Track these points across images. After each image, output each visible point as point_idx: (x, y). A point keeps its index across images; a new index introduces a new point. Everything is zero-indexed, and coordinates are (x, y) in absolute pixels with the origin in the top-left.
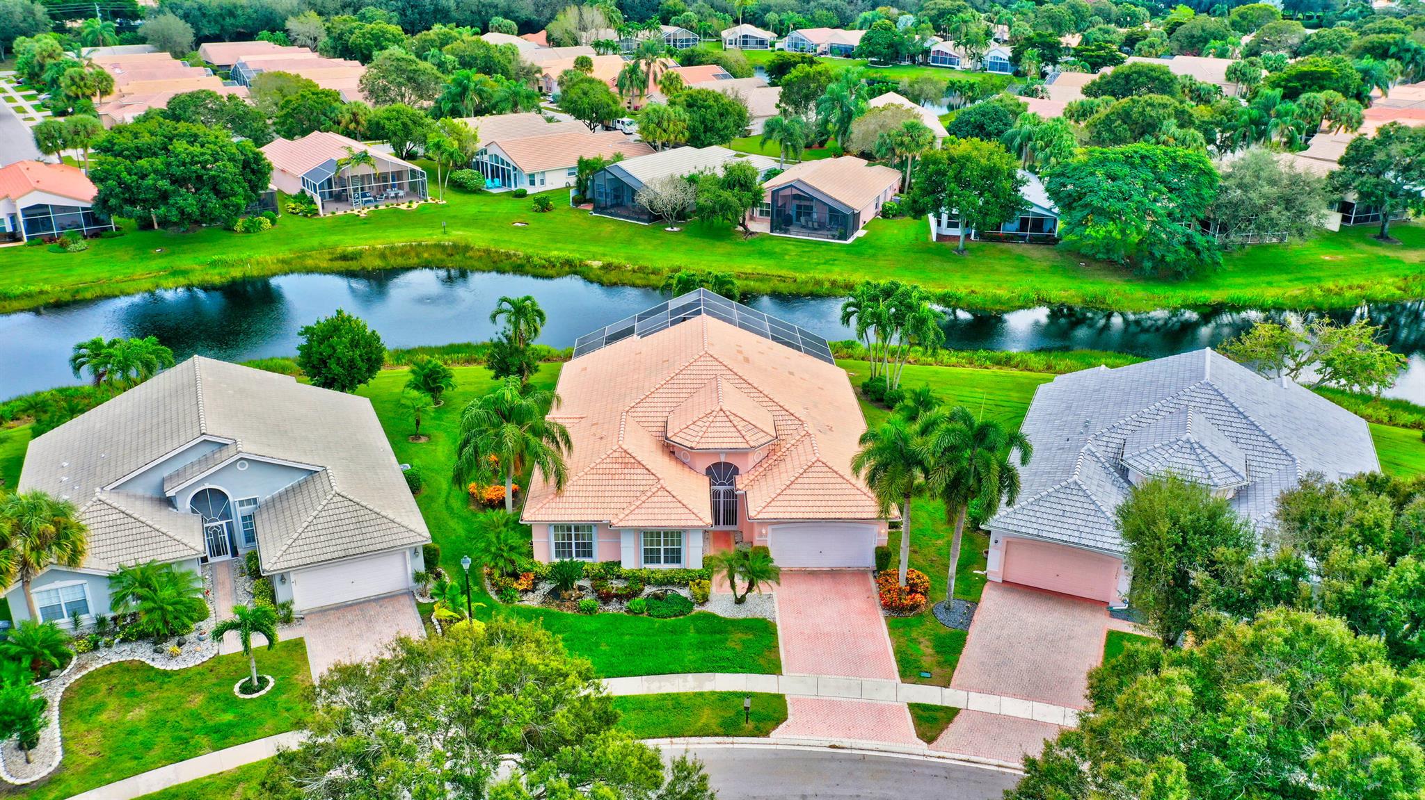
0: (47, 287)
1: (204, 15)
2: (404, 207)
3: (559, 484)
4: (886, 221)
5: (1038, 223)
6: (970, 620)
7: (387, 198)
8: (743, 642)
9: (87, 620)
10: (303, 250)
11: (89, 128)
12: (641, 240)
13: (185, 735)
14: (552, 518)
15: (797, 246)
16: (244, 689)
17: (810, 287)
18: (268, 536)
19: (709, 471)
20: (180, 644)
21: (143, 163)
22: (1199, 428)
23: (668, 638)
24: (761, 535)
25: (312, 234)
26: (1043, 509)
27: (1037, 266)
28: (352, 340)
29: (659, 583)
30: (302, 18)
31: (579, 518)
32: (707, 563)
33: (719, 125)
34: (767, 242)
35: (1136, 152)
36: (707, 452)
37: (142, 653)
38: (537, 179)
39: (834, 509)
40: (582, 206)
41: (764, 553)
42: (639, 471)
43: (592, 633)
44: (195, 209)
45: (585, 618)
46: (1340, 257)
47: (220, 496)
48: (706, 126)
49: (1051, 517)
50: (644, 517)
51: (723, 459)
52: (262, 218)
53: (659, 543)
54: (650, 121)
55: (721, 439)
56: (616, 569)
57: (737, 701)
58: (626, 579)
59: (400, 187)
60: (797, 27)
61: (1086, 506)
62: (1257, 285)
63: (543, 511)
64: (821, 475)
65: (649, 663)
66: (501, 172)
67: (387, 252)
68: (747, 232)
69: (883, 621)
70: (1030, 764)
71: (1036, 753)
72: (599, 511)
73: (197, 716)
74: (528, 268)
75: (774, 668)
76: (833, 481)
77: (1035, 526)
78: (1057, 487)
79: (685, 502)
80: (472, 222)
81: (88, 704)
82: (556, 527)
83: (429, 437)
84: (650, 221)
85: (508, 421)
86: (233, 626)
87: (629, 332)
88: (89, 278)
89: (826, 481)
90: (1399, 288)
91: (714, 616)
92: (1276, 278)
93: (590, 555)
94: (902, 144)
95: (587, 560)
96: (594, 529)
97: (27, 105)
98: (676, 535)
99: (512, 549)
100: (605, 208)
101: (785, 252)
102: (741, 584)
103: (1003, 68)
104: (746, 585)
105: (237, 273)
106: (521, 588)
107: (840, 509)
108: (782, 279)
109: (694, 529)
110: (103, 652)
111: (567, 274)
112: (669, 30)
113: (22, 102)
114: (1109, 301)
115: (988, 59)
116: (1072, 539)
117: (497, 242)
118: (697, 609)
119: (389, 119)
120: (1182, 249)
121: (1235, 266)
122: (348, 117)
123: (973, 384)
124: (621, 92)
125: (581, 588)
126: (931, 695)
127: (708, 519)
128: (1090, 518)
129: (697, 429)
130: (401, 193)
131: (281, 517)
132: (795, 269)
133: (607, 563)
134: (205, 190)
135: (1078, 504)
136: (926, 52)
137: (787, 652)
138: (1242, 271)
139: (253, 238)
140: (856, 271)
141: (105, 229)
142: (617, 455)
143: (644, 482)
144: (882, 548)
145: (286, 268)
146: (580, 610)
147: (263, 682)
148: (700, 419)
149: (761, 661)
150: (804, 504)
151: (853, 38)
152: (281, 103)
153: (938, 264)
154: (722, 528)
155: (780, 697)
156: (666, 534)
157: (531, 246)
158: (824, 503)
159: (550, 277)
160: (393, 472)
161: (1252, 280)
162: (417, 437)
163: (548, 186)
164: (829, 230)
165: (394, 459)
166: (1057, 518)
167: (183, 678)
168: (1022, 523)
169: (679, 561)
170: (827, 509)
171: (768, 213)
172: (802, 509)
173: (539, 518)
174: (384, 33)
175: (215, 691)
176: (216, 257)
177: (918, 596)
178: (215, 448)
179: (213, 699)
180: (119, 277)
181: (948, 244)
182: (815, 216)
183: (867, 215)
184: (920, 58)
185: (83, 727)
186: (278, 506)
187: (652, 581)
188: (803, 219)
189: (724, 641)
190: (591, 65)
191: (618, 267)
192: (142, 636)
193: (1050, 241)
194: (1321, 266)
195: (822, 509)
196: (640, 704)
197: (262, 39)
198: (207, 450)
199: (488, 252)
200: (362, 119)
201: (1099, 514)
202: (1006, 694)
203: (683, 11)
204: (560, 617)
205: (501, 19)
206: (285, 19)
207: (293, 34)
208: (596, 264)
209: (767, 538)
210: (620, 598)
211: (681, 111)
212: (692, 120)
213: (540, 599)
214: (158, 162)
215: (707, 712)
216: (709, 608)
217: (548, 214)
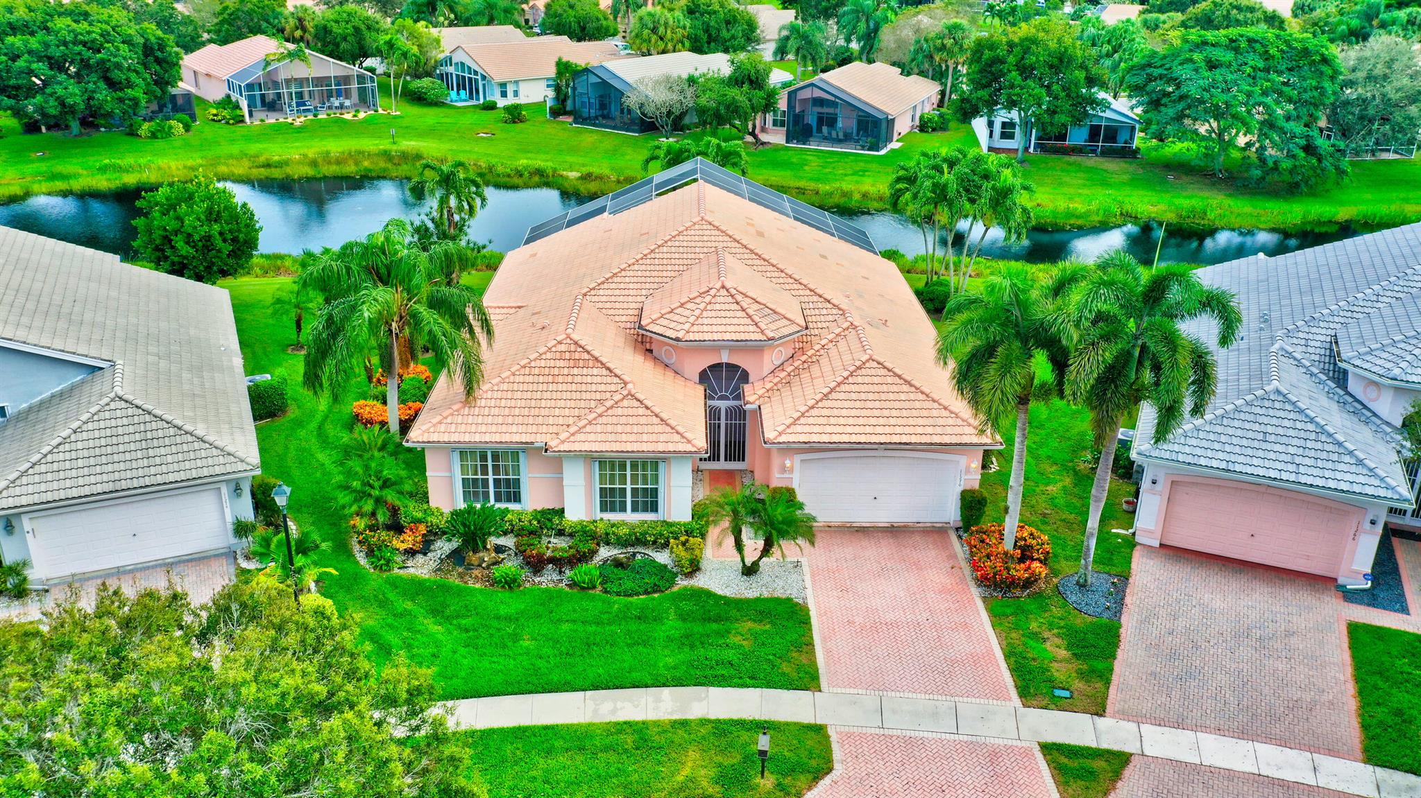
2: (348, 116)
3: (469, 389)
4: (924, 135)
5: (1112, 133)
6: (1120, 603)
7: (330, 108)
8: (756, 636)
12: (629, 151)
14: (455, 438)
15: (818, 157)
19: (703, 377)
23: (633, 626)
24: (783, 469)
25: (233, 141)
26: (1230, 431)
27: (1115, 179)
29: (624, 543)
31: (497, 438)
32: (699, 509)
33: (725, 34)
34: (782, 153)
35: (1242, 36)
36: (700, 347)
38: (510, 90)
39: (898, 430)
40: (561, 118)
41: (788, 496)
42: (595, 371)
43: (508, 619)
44: (78, 100)
45: (503, 594)
48: (710, 36)
49: (1245, 442)
50: (600, 437)
51: (725, 358)
52: (173, 123)
53: (623, 479)
54: (644, 26)
55: (722, 327)
56: (556, 520)
57: (745, 736)
58: (571, 535)
59: (347, 94)
61: (1299, 425)
62: (1389, 201)
63: (442, 428)
64: (876, 380)
65: (598, 670)
66: (469, 84)
67: (319, 160)
68: (758, 142)
69: (980, 604)
72: (530, 429)
75: (806, 678)
76: (895, 388)
77: (1221, 455)
78: (1249, 398)
79: (664, 416)
80: (430, 132)
82: (463, 453)
84: (642, 131)
87: (600, 211)
89: (885, 388)
91: (709, 594)
93: (516, 498)
94: (943, 48)
95: (512, 506)
96: (521, 455)
98: (650, 464)
99: (386, 484)
100: (588, 119)
101: (805, 163)
102: (753, 544)
104: (761, 543)
106: (403, 547)
107: (907, 430)
109: (678, 456)
111: (537, 185)
114: (1209, 216)
116: (1285, 476)
118: (682, 583)
119: (337, 22)
121: (1358, 181)
122: (293, 21)
125: (499, 549)
126: (1076, 729)
127: (700, 441)
128: (1309, 444)
129: (687, 313)
130: (347, 103)
132: (818, 180)
133: (543, 512)
135: (1286, 423)
137: (828, 652)
139: (159, 144)
142: (562, 348)
143: (602, 388)
144: (972, 491)
146: (494, 582)
148: (691, 300)
149: (786, 668)
150: (851, 421)
152: (218, 10)
154: (722, 465)
155: (819, 730)
156: (634, 466)
157: (496, 156)
158: (881, 421)
159: (515, 187)
162: (298, 346)
163: (522, 100)
164: (857, 141)
165: (238, 361)
166: (1256, 444)
168: (1199, 452)
169: (654, 508)
170: (887, 430)
171: (782, 124)
172: (849, 429)
173: (435, 438)
177: (1036, 564)
182: (840, 124)
183: (903, 125)
187: (613, 539)
188: (825, 129)
189: (724, 633)
191: (600, 178)
193: (1127, 153)
195: (879, 430)
196: (577, 740)
200: (310, 25)
201: (1323, 438)
202: (1205, 728)
204: (460, 592)
208: (573, 175)
209: (792, 476)
210: (558, 563)
211: (681, 17)
212: (693, 27)
213: (433, 565)
214: (34, 43)
215: (693, 755)
216: (700, 581)
217: (520, 125)
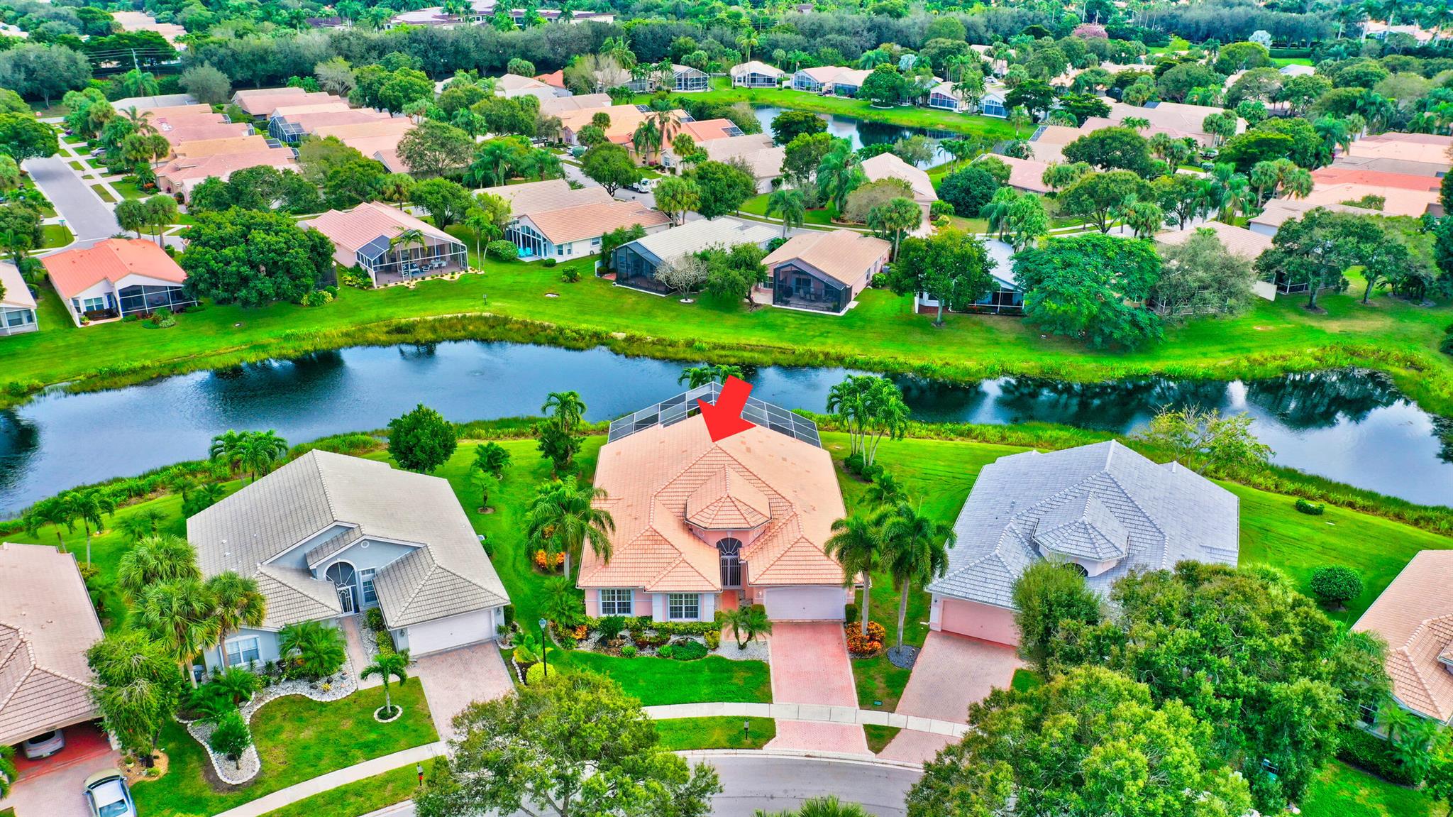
0: (148, 363)
1: (237, 61)
2: (447, 278)
3: (606, 558)
4: (876, 291)
5: (1008, 297)
6: (914, 661)
7: (432, 269)
8: (744, 679)
9: (259, 664)
10: (363, 323)
11: (167, 207)
12: (659, 313)
13: (345, 749)
14: (600, 584)
15: (796, 318)
16: (382, 716)
17: (807, 359)
18: (388, 599)
19: (719, 545)
20: (329, 682)
21: (227, 251)
22: (1095, 511)
23: (689, 675)
24: (758, 596)
25: (369, 307)
26: (971, 577)
27: (1004, 338)
28: (432, 431)
29: (681, 633)
30: (330, 63)
31: (621, 584)
32: (717, 616)
33: (727, 196)
34: (770, 314)
36: (717, 531)
37: (302, 689)
38: (565, 250)
39: (814, 577)
40: (606, 277)
41: (760, 610)
42: (666, 547)
43: (632, 672)
45: (627, 661)
46: (1271, 327)
47: (349, 567)
48: (716, 197)
49: (976, 583)
50: (670, 584)
51: (729, 536)
52: (325, 293)
53: (681, 603)
54: (666, 194)
55: (728, 521)
56: (648, 622)
57: (739, 723)
58: (657, 630)
59: (443, 259)
60: (804, 65)
61: (1002, 574)
62: (1192, 356)
63: (593, 579)
64: (804, 549)
65: (676, 696)
66: (532, 242)
67: (437, 324)
68: (752, 304)
69: (849, 662)
70: (928, 766)
71: (932, 759)
72: (636, 579)
73: (351, 736)
74: (561, 340)
75: (767, 699)
76: (813, 552)
78: (982, 559)
79: (701, 571)
80: (510, 293)
81: (270, 727)
82: (603, 591)
83: (494, 509)
84: (666, 293)
85: (567, 511)
86: (376, 670)
87: (653, 420)
88: (181, 353)
89: (808, 554)
90: (1316, 358)
91: (723, 659)
92: (1212, 349)
93: (629, 611)
94: (891, 219)
95: (626, 615)
96: (632, 593)
97: (82, 160)
98: (694, 597)
99: (571, 608)
100: (627, 279)
101: (785, 325)
102: (743, 635)
103: (998, 111)
104: (747, 635)
105: (308, 346)
106: (578, 637)
108: (783, 351)
109: (709, 592)
110: (273, 689)
111: (596, 344)
112: (679, 69)
113: (76, 157)
114: (1063, 372)
115: (984, 102)
117: (532, 313)
118: (710, 653)
119: (430, 193)
120: (1127, 327)
121: (1177, 337)
122: (392, 188)
123: (936, 455)
124: (637, 149)
125: (622, 637)
126: (880, 718)
127: (717, 583)
129: (709, 513)
130: (444, 264)
131: (396, 584)
132: (795, 341)
133: (642, 618)
134: (280, 273)
135: (997, 573)
136: (926, 95)
137: (777, 686)
138: (1182, 342)
139: (318, 311)
140: (846, 343)
141: (189, 305)
142: (648, 534)
143: (670, 556)
144: (850, 606)
145: (350, 341)
146: (623, 654)
147: (394, 710)
148: (712, 504)
149: (758, 693)
150: (791, 572)
151: (856, 78)
152: (330, 172)
153: (918, 337)
154: (729, 587)
155: (771, 720)
156: (686, 597)
157: (563, 318)
158: (806, 572)
159: (580, 349)
160: (474, 542)
161: (1189, 351)
162: (485, 509)
163: (575, 256)
164: (824, 303)
165: (474, 533)
166: (981, 584)
167: (335, 707)
168: (953, 588)
169: (696, 617)
170: (809, 577)
171: (770, 286)
172: (791, 577)
173: (590, 584)
174: (412, 85)
175: (361, 717)
176: (288, 331)
177: (876, 643)
178: (343, 530)
179: (360, 723)
180: (207, 352)
181: (928, 316)
182: (812, 290)
183: (858, 288)
184: (920, 100)
185: (270, 744)
186: (392, 575)
187: (676, 631)
188: (801, 291)
189: (730, 678)
190: (608, 120)
191: (640, 339)
192: (301, 676)
193: (1016, 313)
194: (1251, 337)
195: (804, 577)
196: (670, 726)
197: (293, 85)
198: (338, 532)
199: (525, 324)
200: (405, 191)
202: (935, 717)
203: (694, 49)
204: (607, 660)
205: (519, 60)
206: (314, 64)
207: (322, 80)
208: (621, 336)
209: (765, 599)
210: (653, 645)
211: (694, 183)
212: (703, 191)
213: (592, 646)
215: (718, 731)
216: (719, 653)
217: (576, 285)
